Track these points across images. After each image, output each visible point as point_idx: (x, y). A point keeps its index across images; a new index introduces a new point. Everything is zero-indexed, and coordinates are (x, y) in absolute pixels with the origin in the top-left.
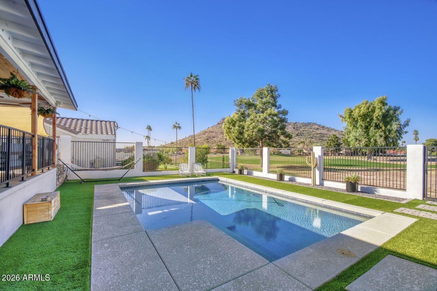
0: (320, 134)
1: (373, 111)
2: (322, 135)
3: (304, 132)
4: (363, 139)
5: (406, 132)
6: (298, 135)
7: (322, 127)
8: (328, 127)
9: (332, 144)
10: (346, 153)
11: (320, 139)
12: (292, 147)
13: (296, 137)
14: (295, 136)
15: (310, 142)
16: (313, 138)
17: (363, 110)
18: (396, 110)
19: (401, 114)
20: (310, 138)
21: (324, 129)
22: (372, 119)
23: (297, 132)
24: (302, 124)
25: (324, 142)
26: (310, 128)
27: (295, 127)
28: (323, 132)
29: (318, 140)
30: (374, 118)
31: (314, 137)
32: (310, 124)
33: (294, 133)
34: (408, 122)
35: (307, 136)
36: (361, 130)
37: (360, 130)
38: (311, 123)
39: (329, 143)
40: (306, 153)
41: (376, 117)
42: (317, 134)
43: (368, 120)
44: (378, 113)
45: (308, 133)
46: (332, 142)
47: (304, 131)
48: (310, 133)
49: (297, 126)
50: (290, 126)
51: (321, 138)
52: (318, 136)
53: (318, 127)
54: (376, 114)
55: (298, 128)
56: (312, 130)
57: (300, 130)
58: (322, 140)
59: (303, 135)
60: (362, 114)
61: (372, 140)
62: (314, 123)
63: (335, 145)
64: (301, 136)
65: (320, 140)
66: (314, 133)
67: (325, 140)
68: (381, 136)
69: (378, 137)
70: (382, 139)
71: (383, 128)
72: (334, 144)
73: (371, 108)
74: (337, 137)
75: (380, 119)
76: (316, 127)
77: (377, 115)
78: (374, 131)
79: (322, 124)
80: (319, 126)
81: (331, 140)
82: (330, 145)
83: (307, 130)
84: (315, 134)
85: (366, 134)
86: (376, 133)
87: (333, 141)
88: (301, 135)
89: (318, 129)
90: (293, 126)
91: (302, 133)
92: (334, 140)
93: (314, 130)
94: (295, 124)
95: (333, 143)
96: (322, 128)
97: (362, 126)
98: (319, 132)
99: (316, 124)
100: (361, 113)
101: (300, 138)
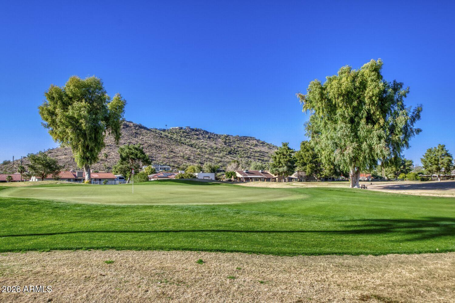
0: (260, 152)
1: (363, 85)
2: (262, 154)
3: (239, 149)
4: (348, 143)
5: (419, 131)
6: (231, 154)
7: (262, 143)
8: (269, 143)
9: (282, 161)
10: (298, 177)
11: (259, 159)
12: (221, 169)
13: (228, 156)
14: (226, 154)
15: (247, 164)
16: (250, 158)
17: (346, 83)
18: (396, 87)
19: (405, 96)
20: (247, 157)
21: (264, 145)
22: (361, 103)
23: (229, 149)
24: (236, 138)
25: (265, 163)
26: (247, 144)
27: (227, 141)
28: (263, 149)
29: (257, 160)
30: (366, 99)
31: (252, 156)
32: (245, 138)
33: (226, 150)
34: (419, 112)
35: (243, 154)
36: (343, 125)
37: (340, 124)
38: (248, 137)
39: (277, 159)
40: (240, 178)
41: (369, 98)
42: (256, 152)
43: (355, 104)
44: (371, 90)
45: (243, 150)
46: (282, 157)
47: (238, 147)
48: (247, 151)
49: (229, 140)
50: (220, 140)
51: (261, 157)
52: (257, 155)
53: (257, 143)
54: (368, 93)
55: (231, 142)
56: (249, 146)
57: (234, 145)
58: (263, 160)
59: (237, 153)
60: (344, 91)
61: (364, 146)
62: (251, 137)
63: (287, 161)
64: (235, 155)
65: (260, 161)
66: (252, 150)
67: (266, 161)
68: (380, 138)
69: (375, 139)
70: (383, 143)
71: (382, 121)
72: (285, 160)
73: (359, 80)
74: (289, 149)
75: (376, 102)
76: (255, 142)
77: (371, 93)
78: (365, 126)
79: (262, 140)
80: (258, 141)
81: (280, 153)
82: (280, 162)
83: (242, 146)
84: (253, 153)
85: (353, 134)
86: (370, 131)
87: (284, 155)
88: (235, 153)
89: (256, 145)
90: (224, 140)
91: (236, 150)
92: (285, 153)
93: (252, 147)
94: (227, 137)
95: (284, 158)
96: (261, 145)
97: (343, 117)
98: (257, 149)
99: (254, 139)
100: (343, 87)
101: (234, 157)
